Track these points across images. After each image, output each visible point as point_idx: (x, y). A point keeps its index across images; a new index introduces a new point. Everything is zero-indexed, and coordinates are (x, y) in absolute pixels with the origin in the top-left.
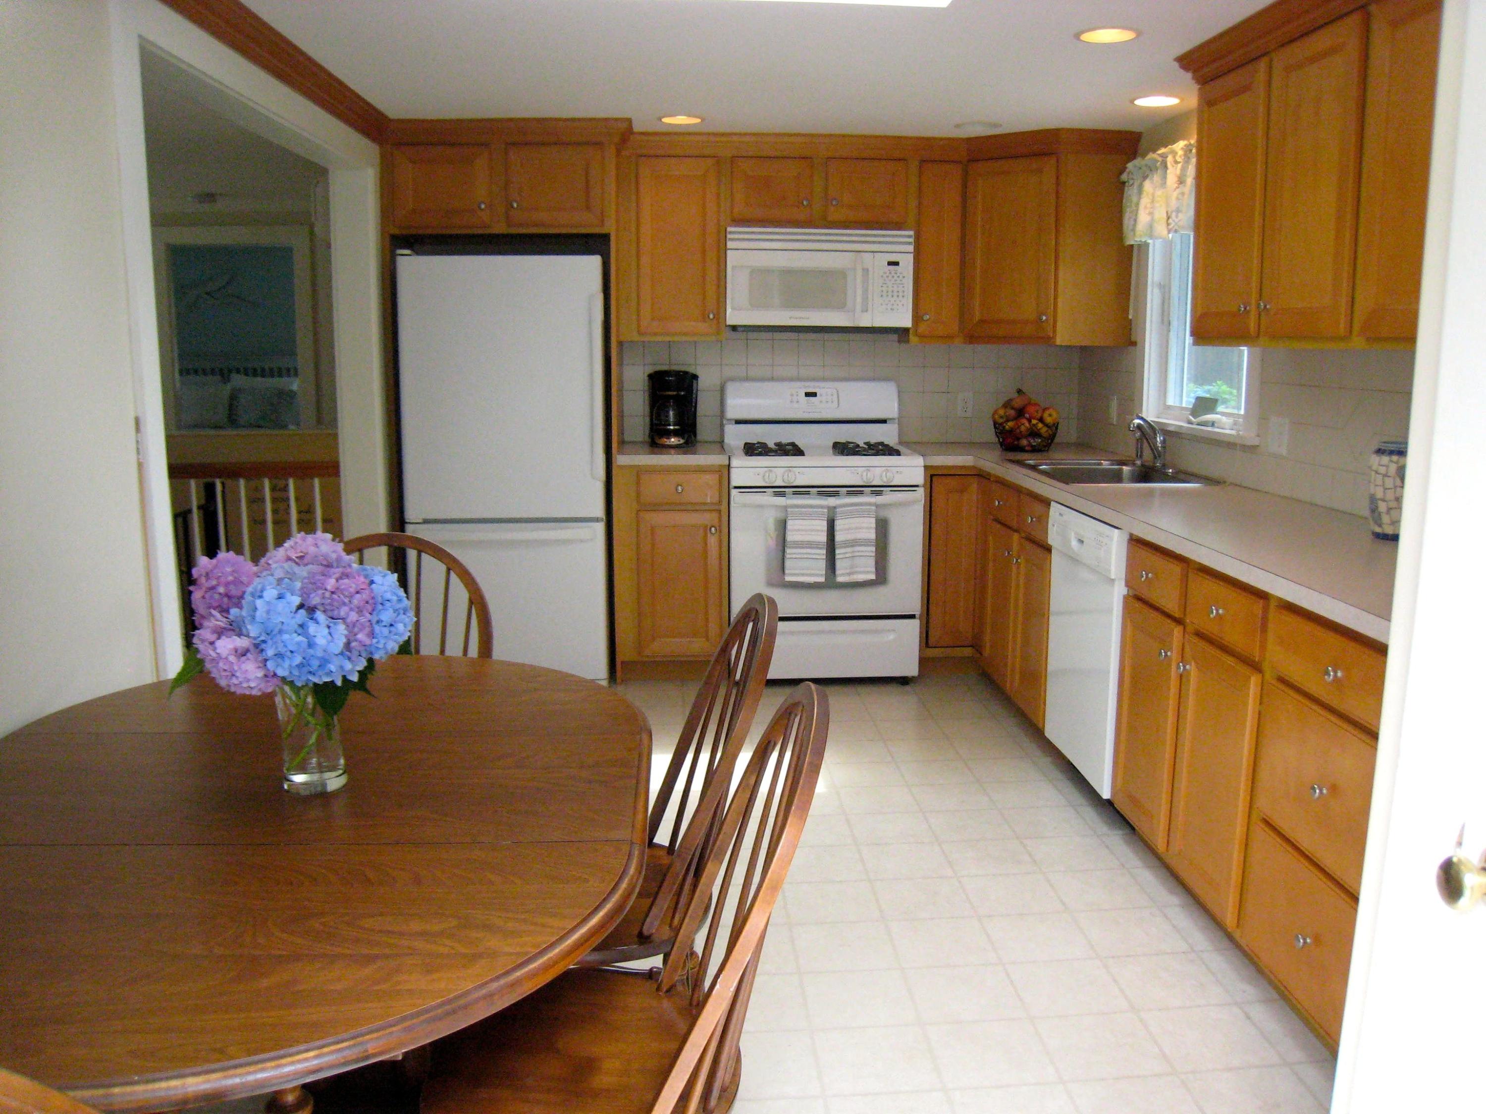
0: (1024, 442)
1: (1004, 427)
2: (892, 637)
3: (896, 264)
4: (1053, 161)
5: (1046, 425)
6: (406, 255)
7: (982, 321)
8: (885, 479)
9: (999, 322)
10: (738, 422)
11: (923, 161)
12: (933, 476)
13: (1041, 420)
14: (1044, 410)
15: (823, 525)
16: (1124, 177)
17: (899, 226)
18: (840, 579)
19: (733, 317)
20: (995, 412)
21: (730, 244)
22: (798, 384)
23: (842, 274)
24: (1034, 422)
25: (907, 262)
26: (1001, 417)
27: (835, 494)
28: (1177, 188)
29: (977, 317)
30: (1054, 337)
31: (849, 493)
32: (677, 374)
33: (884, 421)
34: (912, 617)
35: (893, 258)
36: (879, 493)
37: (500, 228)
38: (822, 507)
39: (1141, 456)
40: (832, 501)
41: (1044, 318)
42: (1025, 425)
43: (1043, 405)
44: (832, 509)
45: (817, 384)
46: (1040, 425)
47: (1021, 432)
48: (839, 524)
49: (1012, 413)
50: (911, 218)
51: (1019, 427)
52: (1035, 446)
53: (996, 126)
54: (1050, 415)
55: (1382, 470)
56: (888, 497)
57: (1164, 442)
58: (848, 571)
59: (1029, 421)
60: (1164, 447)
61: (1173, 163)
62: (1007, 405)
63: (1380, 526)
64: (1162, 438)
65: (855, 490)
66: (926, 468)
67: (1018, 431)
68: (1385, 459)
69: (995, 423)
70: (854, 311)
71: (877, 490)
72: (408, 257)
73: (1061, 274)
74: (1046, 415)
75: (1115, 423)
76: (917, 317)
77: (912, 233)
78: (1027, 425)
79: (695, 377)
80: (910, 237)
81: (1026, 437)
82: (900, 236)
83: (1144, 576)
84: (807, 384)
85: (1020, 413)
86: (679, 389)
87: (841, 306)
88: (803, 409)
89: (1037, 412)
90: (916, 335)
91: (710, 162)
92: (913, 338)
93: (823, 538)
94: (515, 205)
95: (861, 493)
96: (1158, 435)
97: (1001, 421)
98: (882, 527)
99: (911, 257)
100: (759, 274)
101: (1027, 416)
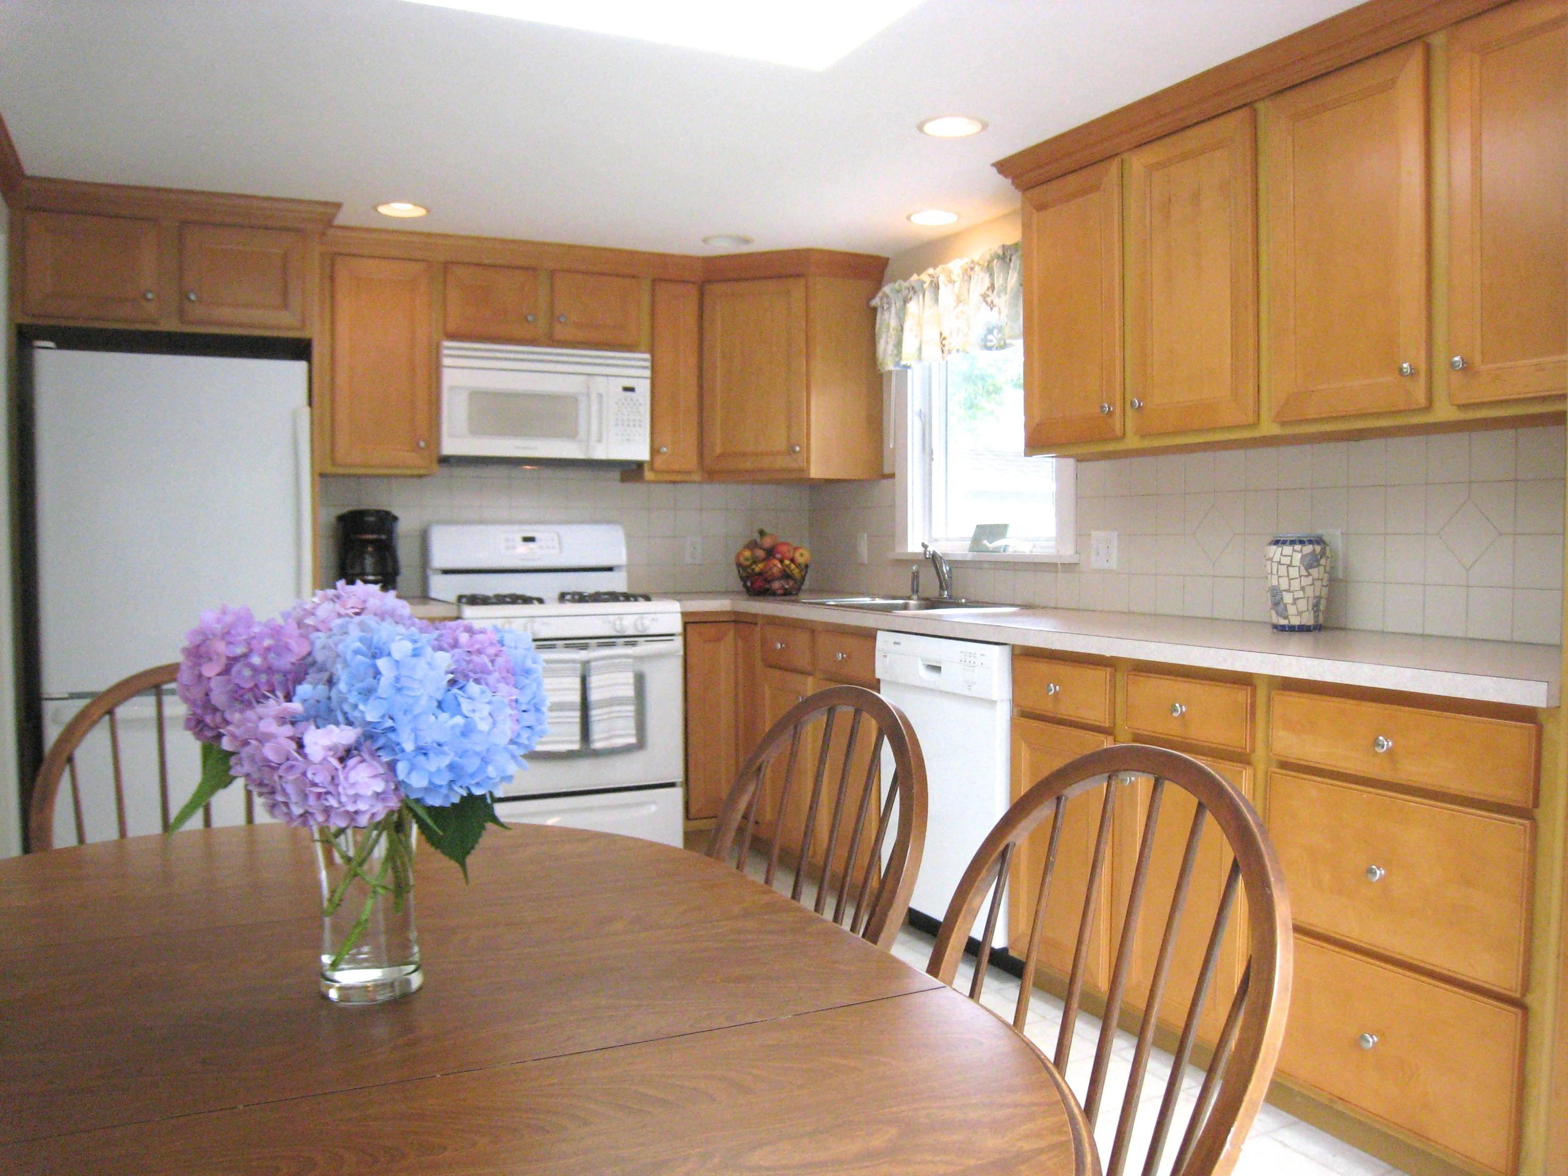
0: (776, 585)
1: (753, 570)
2: (653, 808)
3: (631, 389)
4: (802, 282)
5: (798, 566)
6: (47, 348)
7: (723, 455)
8: (640, 627)
9: (744, 454)
10: (446, 572)
11: (654, 281)
12: (690, 622)
13: (792, 560)
14: (796, 549)
15: (576, 682)
16: (875, 302)
17: (630, 348)
18: (598, 745)
19: (450, 447)
20: (738, 556)
21: (446, 361)
22: (516, 528)
23: (572, 400)
24: (787, 562)
25: (644, 387)
26: (747, 559)
27: (584, 647)
28: (956, 306)
29: (718, 451)
30: (809, 469)
31: (600, 645)
32: (377, 512)
33: (610, 569)
34: (672, 785)
35: (629, 383)
36: (634, 644)
37: (170, 325)
38: (574, 661)
39: (917, 591)
40: (583, 655)
41: (798, 449)
42: (776, 566)
43: (795, 544)
44: (586, 664)
45: (535, 527)
46: (793, 566)
47: (773, 573)
48: (594, 681)
49: (760, 553)
50: (645, 339)
51: (771, 569)
52: (787, 588)
53: (747, 241)
54: (802, 555)
55: (1286, 560)
56: (643, 648)
57: (950, 571)
58: (605, 735)
59: (781, 561)
60: (950, 578)
61: (947, 283)
62: (752, 545)
63: (1286, 618)
64: (948, 568)
65: (607, 641)
66: (684, 614)
67: (770, 573)
68: (1288, 549)
69: (739, 565)
70: (588, 441)
71: (631, 640)
72: (49, 351)
73: (813, 403)
74: (797, 555)
75: (866, 562)
76: (654, 451)
77: (647, 356)
78: (779, 565)
79: (395, 519)
80: (645, 360)
81: (778, 579)
82: (634, 359)
83: (1053, 689)
84: (526, 527)
85: (770, 552)
86: (379, 532)
87: (572, 435)
88: (522, 555)
89: (789, 551)
90: (652, 469)
91: (420, 266)
92: (648, 475)
93: (576, 698)
94: (193, 297)
95: (613, 645)
96: (944, 565)
97: (748, 563)
98: (640, 682)
99: (647, 383)
100: (478, 397)
101: (778, 556)
